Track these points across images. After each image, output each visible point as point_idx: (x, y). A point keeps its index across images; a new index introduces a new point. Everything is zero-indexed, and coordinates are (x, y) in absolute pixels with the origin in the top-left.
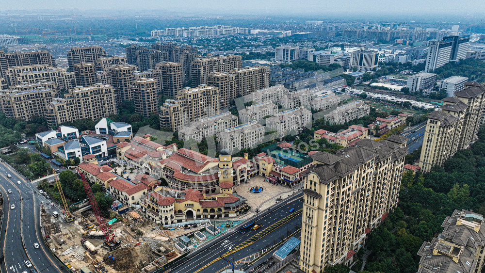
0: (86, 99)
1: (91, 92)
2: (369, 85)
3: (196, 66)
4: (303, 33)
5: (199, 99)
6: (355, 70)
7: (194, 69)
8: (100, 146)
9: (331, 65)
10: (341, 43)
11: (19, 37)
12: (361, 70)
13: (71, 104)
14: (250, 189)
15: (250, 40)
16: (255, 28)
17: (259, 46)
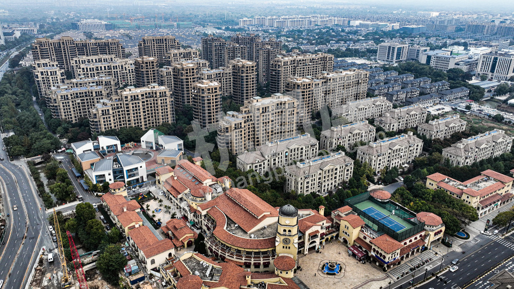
0: (136, 103)
1: (142, 95)
2: (505, 102)
3: (277, 65)
4: (414, 26)
5: (270, 114)
6: (483, 78)
7: (273, 70)
8: (136, 169)
9: (450, 70)
10: (463, 41)
11: (106, 23)
12: (492, 78)
13: (118, 108)
14: (321, 266)
15: (349, 33)
16: (356, 19)
17: (358, 40)
